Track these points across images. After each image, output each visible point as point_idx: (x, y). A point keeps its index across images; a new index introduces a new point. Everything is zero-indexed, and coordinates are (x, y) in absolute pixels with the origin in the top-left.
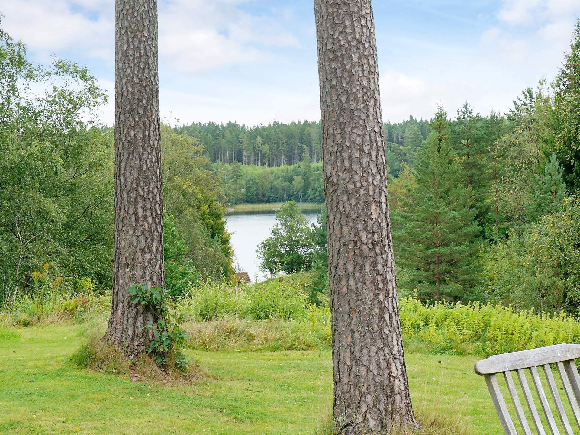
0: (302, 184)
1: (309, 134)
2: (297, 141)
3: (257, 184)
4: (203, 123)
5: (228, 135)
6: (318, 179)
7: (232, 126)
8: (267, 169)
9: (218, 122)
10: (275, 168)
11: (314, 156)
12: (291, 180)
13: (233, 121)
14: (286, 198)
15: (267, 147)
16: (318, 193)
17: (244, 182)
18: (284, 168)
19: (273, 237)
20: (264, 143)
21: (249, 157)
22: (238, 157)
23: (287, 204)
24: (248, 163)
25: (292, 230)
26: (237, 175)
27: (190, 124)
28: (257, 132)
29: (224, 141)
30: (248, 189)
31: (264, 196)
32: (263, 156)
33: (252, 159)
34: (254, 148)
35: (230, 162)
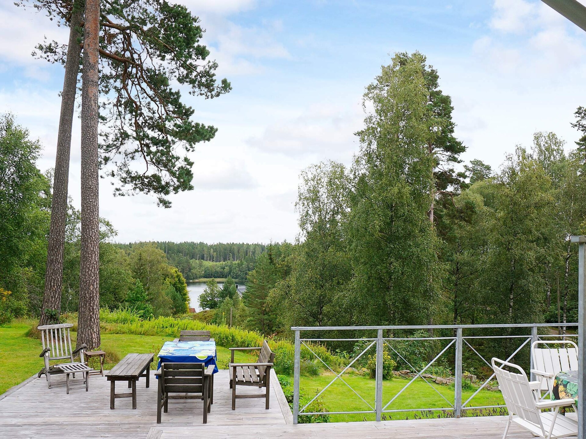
0: (229, 270)
1: (234, 249)
2: (229, 251)
3: (209, 269)
4: (189, 242)
5: (199, 247)
6: (236, 269)
7: (201, 244)
8: (215, 263)
9: (195, 242)
10: (218, 263)
11: (235, 258)
12: (224, 268)
13: (202, 242)
14: (221, 276)
15: (215, 253)
16: (235, 275)
17: (203, 269)
18: (222, 263)
19: (204, 293)
20: (214, 252)
21: (207, 258)
22: (203, 258)
23: (211, 279)
24: (207, 260)
25: (212, 290)
26: (201, 265)
27: (183, 242)
28: (211, 246)
29: (197, 250)
30: (205, 271)
31: (212, 275)
32: (213, 258)
33: (208, 259)
34: (209, 254)
35: (199, 259)
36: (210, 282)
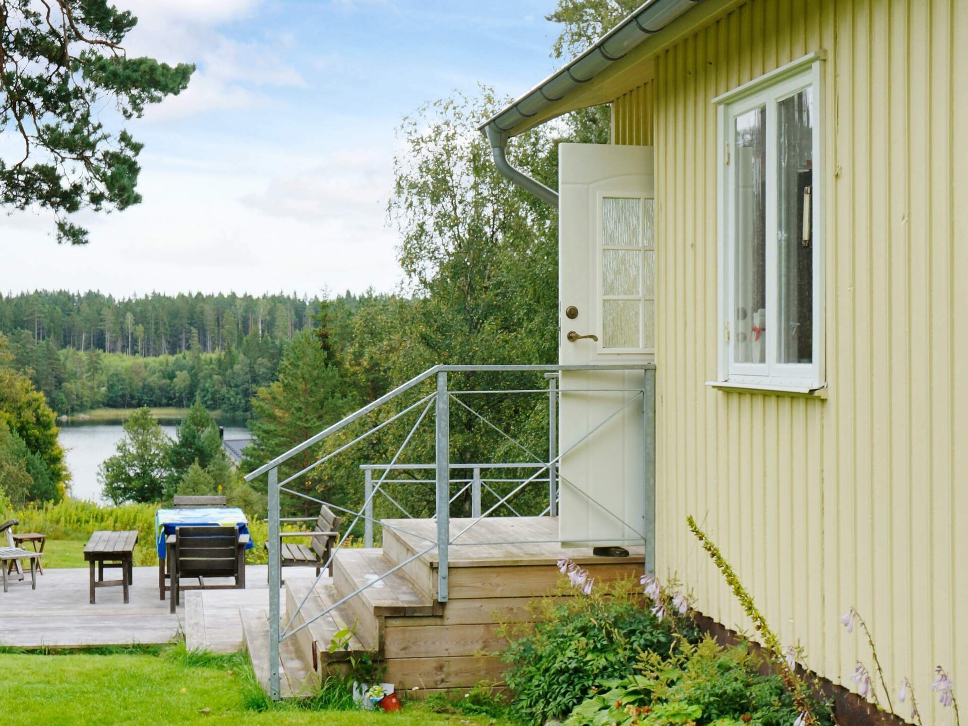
0: (188, 383)
1: (202, 313)
2: (185, 322)
3: (123, 380)
4: (50, 291)
5: (85, 308)
6: (211, 376)
7: (92, 297)
8: (140, 360)
9: (72, 291)
10: (150, 360)
11: (209, 344)
12: (172, 376)
13: (94, 290)
14: (164, 401)
15: (140, 328)
16: (209, 396)
17: (104, 378)
18: (165, 359)
19: (117, 454)
20: (136, 323)
21: (114, 343)
22: (99, 343)
23: (137, 412)
24: (113, 351)
25: (144, 445)
26: (94, 367)
27: (32, 293)
28: (127, 306)
29: (78, 318)
30: (111, 387)
31: (132, 397)
32: (135, 342)
33: (119, 345)
34: (122, 329)
35: (87, 348)
36: (136, 420)
